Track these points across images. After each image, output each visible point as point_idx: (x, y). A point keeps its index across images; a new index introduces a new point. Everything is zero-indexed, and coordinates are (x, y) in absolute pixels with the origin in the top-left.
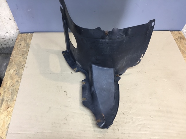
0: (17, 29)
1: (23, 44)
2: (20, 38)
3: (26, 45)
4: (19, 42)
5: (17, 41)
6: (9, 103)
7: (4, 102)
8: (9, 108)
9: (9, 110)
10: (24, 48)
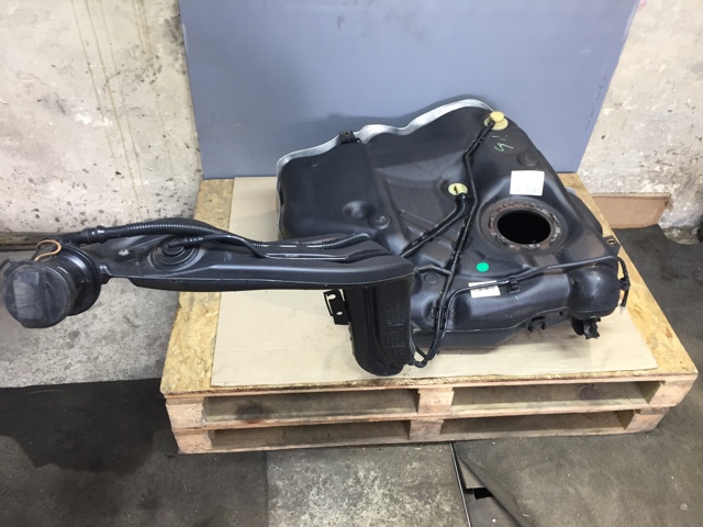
0: (199, 171)
1: (215, 199)
2: (206, 188)
3: (222, 202)
4: (206, 195)
5: (202, 193)
6: (206, 304)
7: (196, 303)
8: (207, 311)
9: (208, 315)
10: (218, 208)
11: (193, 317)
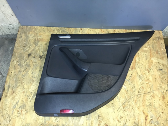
2: (21, 30)
3: (26, 37)
4: (20, 34)
6: (14, 89)
7: (10, 88)
11: (8, 95)
